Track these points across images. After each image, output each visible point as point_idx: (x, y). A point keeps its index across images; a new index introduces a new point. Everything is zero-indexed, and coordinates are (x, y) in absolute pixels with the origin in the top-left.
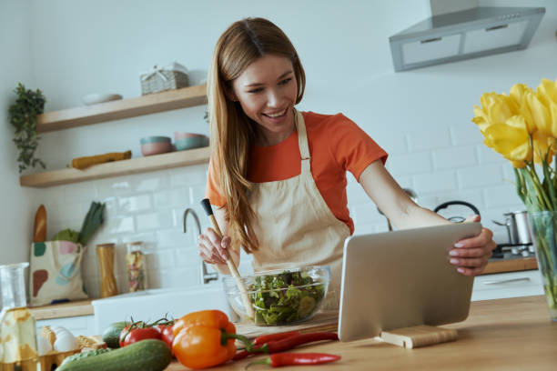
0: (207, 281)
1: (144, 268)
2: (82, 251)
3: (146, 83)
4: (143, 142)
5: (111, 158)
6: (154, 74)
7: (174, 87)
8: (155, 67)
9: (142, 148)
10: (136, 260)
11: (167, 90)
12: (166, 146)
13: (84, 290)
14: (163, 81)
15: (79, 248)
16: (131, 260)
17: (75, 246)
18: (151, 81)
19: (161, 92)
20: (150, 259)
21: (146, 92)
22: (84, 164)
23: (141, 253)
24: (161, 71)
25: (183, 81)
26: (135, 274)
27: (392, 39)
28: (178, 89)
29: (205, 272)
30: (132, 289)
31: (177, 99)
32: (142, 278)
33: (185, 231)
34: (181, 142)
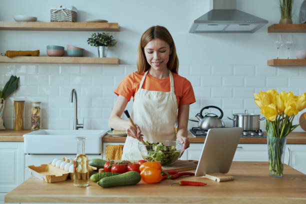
0: (77, 128)
1: (41, 117)
2: (4, 102)
3: (54, 15)
4: (48, 48)
5: (29, 54)
6: (60, 11)
7: (71, 20)
8: (61, 7)
9: (47, 51)
10: (37, 112)
11: (66, 21)
12: (62, 52)
13: (4, 125)
14: (65, 15)
15: (3, 101)
16: (34, 112)
18: (57, 14)
19: (62, 21)
20: (44, 112)
21: (53, 20)
22: (12, 54)
23: (40, 108)
24: (64, 10)
25: (75, 16)
26: (36, 119)
27: (195, 22)
28: (73, 21)
29: (77, 123)
30: (33, 127)
31: (72, 27)
32: (39, 122)
33: (72, 102)
34: (71, 51)
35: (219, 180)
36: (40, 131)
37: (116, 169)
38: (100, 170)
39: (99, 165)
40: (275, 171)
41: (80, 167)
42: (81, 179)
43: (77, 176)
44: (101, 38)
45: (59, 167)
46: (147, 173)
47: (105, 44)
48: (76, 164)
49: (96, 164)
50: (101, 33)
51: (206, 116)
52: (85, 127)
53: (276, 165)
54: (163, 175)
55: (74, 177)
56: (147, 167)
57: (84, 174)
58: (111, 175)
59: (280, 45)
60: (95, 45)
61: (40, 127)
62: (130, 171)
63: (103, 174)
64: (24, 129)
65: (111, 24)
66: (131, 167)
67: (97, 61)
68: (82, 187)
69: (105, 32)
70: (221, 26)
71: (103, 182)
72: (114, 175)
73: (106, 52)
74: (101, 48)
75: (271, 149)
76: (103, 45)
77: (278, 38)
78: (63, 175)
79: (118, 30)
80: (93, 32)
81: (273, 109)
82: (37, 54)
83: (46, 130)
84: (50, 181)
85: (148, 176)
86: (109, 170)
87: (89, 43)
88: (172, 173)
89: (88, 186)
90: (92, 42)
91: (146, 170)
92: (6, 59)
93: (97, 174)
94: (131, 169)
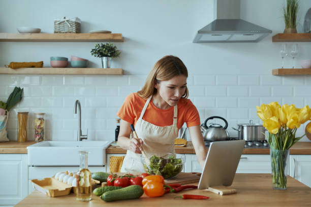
0: (81, 139)
1: (44, 127)
2: (8, 114)
3: (57, 26)
4: (52, 59)
5: (33, 66)
6: (63, 22)
7: (74, 32)
8: (65, 18)
9: (51, 62)
10: (41, 123)
11: (70, 32)
12: (65, 63)
13: (8, 136)
14: (68, 27)
15: (6, 112)
16: (38, 123)
17: (4, 111)
18: (60, 26)
19: (66, 33)
20: (48, 123)
21: (57, 31)
22: (16, 66)
23: (43, 120)
24: (67, 21)
25: (79, 27)
26: (40, 131)
27: (199, 32)
28: (77, 32)
29: (81, 135)
30: (37, 139)
31: (76, 38)
32: (43, 134)
33: (76, 113)
34: (75, 62)
35: (221, 193)
36: (44, 142)
37: (119, 183)
38: (103, 183)
39: (102, 179)
40: (279, 184)
41: (82, 181)
42: (84, 192)
43: (79, 190)
44: (104, 49)
45: (62, 181)
46: (149, 186)
47: (109, 55)
48: (79, 178)
49: (99, 177)
50: (105, 43)
51: (211, 127)
52: (89, 137)
53: (279, 178)
54: (166, 189)
55: (77, 191)
56: (150, 181)
57: (87, 188)
58: (114, 189)
59: (285, 54)
60: (98, 56)
61: (44, 138)
62: (133, 184)
63: (106, 187)
64: (28, 141)
65: (115, 35)
66: (134, 181)
67: (101, 73)
68: (84, 201)
69: (108, 43)
70: (225, 36)
71: (106, 196)
72: (117, 189)
73: (110, 62)
74: (104, 58)
75: (274, 162)
76: (106, 56)
77: (283, 48)
78: (66, 189)
79: (122, 40)
80: (97, 43)
81: (275, 122)
82: (41, 65)
83: (50, 142)
84: (53, 195)
85: (150, 190)
86: (112, 183)
87: (92, 54)
88: (175, 186)
89: (92, 200)
90: (95, 53)
91: (148, 184)
92: (10, 70)
93: (100, 188)
94: (134, 183)
